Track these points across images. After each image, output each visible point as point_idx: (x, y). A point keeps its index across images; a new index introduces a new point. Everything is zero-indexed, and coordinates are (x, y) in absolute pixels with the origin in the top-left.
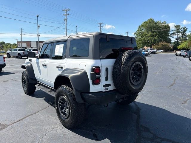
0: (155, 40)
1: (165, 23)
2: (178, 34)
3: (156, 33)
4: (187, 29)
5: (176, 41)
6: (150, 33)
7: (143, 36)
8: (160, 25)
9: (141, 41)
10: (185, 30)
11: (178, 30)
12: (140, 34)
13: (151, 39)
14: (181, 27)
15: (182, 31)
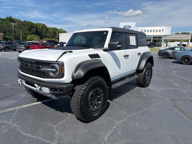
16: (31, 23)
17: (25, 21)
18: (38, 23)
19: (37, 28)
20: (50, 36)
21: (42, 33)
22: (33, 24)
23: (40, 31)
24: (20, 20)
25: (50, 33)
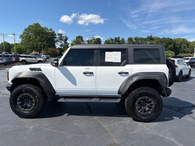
0: (44, 45)
1: (51, 29)
2: (61, 42)
3: (45, 38)
4: (68, 38)
5: (60, 47)
6: (38, 38)
7: (31, 41)
8: (47, 31)
9: (30, 45)
10: (67, 39)
11: (61, 38)
12: (28, 37)
13: (40, 44)
14: (63, 36)
15: (64, 39)
16: (170, 39)
17: (164, 38)
18: (177, 39)
19: (175, 44)
20: (190, 51)
21: (181, 48)
22: (171, 40)
23: (178, 47)
24: (159, 38)
25: (190, 48)
